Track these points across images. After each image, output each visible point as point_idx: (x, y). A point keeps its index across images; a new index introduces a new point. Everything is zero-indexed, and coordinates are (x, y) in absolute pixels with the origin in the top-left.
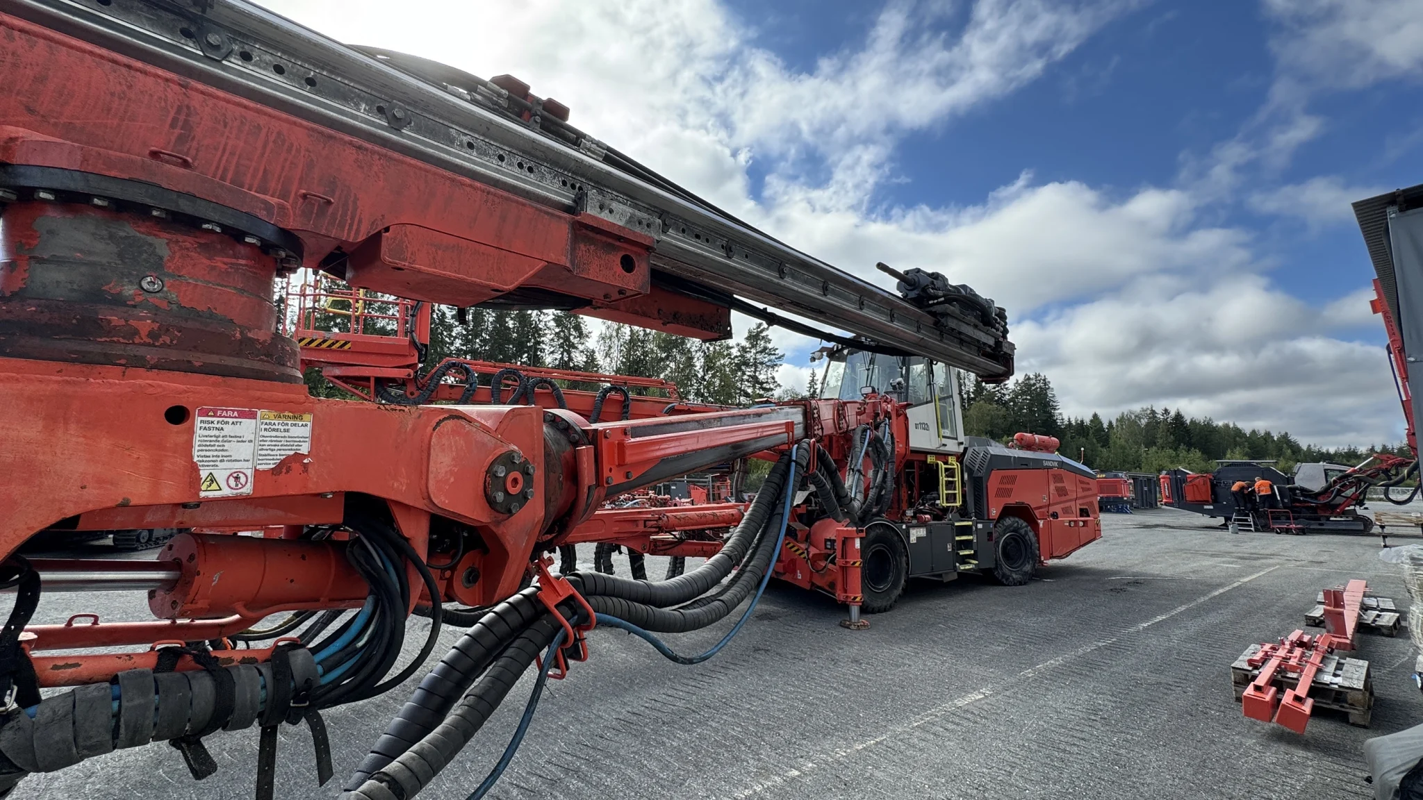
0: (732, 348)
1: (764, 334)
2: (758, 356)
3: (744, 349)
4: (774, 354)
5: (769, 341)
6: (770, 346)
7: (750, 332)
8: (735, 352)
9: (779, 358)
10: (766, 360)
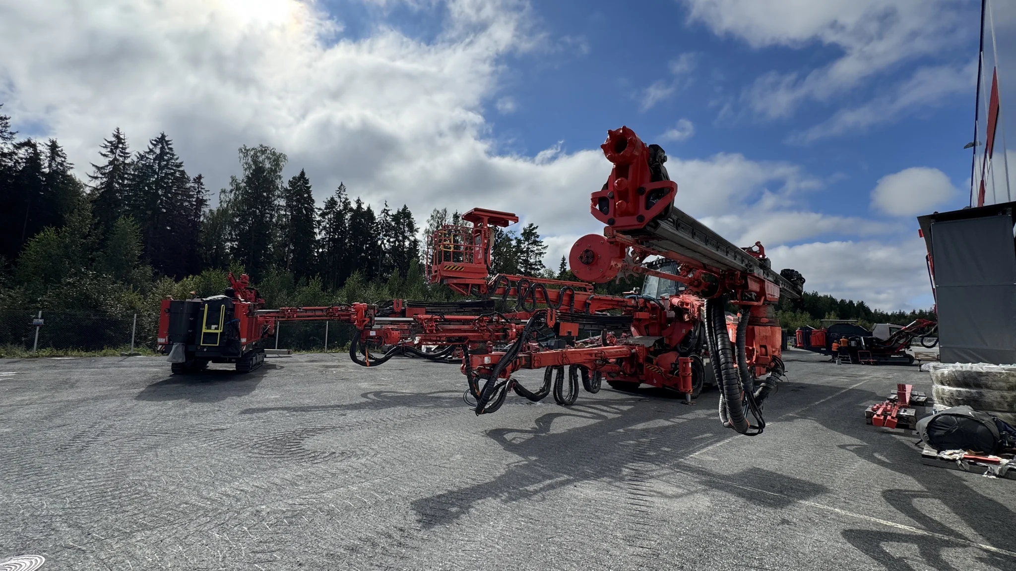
0: (512, 240)
1: (534, 231)
2: (530, 246)
3: (519, 242)
4: (541, 245)
5: (538, 236)
6: (538, 239)
7: (525, 230)
8: (514, 243)
9: (544, 248)
10: (535, 249)
